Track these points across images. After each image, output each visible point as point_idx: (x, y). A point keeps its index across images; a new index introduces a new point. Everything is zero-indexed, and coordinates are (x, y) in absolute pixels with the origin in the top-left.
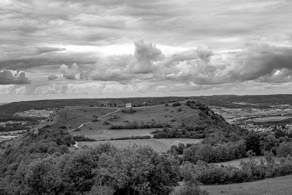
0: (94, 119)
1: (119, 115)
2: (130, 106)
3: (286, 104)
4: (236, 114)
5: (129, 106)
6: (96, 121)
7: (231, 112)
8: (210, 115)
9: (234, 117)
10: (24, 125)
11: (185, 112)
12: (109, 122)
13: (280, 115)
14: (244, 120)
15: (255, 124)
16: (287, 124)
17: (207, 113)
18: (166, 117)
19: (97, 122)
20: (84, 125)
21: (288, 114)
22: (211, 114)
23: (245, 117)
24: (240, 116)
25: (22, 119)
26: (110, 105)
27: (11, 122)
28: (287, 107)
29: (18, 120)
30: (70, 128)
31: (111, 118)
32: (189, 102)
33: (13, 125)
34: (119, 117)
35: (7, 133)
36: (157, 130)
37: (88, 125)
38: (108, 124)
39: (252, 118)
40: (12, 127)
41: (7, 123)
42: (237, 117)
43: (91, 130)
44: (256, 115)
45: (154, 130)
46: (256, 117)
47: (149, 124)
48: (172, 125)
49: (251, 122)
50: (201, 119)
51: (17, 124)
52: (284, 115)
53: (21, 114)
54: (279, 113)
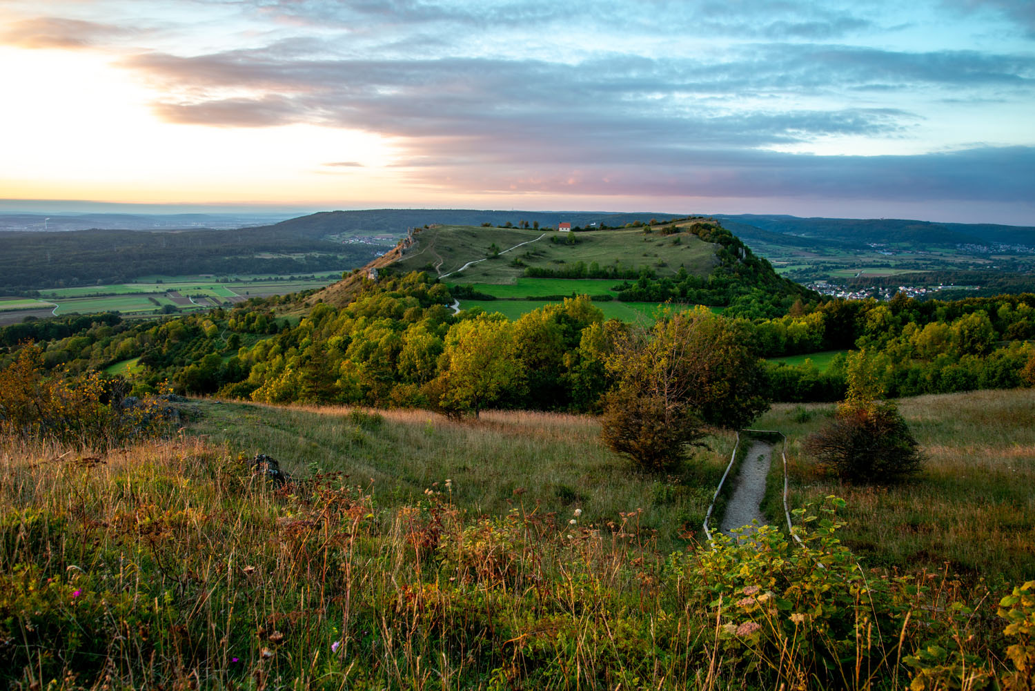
0: (493, 254)
1: (544, 247)
2: (568, 230)
3: (902, 241)
4: (792, 259)
5: (565, 230)
6: (496, 257)
7: (780, 252)
8: (741, 257)
9: (787, 265)
10: (342, 261)
11: (688, 247)
12: (524, 262)
13: (888, 266)
14: (806, 271)
15: (830, 282)
16: (901, 285)
17: (736, 253)
18: (645, 255)
19: (499, 261)
20: (472, 266)
21: (906, 265)
22: (744, 256)
23: (811, 266)
24: (799, 264)
25: (339, 249)
26: (524, 227)
27: (317, 255)
28: (906, 249)
29: (330, 250)
30: (442, 269)
31: (528, 253)
32: (698, 225)
33: (319, 259)
34: (544, 252)
35: (309, 275)
36: (626, 283)
37: (479, 265)
38: (521, 265)
39: (826, 269)
40: (317, 263)
41: (308, 254)
42: (793, 265)
43: (485, 278)
44: (834, 263)
45: (620, 283)
46: (833, 267)
47: (608, 270)
48: (657, 273)
49: (821, 278)
50: (721, 265)
51: (329, 259)
52: (897, 267)
53: (334, 238)
54: (886, 261)
